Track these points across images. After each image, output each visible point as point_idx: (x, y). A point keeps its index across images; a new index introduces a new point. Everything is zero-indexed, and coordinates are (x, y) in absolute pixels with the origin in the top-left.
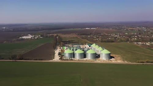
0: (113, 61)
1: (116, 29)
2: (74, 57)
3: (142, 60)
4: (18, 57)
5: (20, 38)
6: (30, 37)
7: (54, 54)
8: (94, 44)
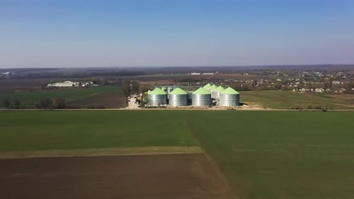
0: (245, 108)
1: (257, 74)
2: (168, 103)
3: (299, 105)
4: (54, 103)
5: (49, 85)
6: (69, 84)
7: (127, 103)
8: (209, 85)
